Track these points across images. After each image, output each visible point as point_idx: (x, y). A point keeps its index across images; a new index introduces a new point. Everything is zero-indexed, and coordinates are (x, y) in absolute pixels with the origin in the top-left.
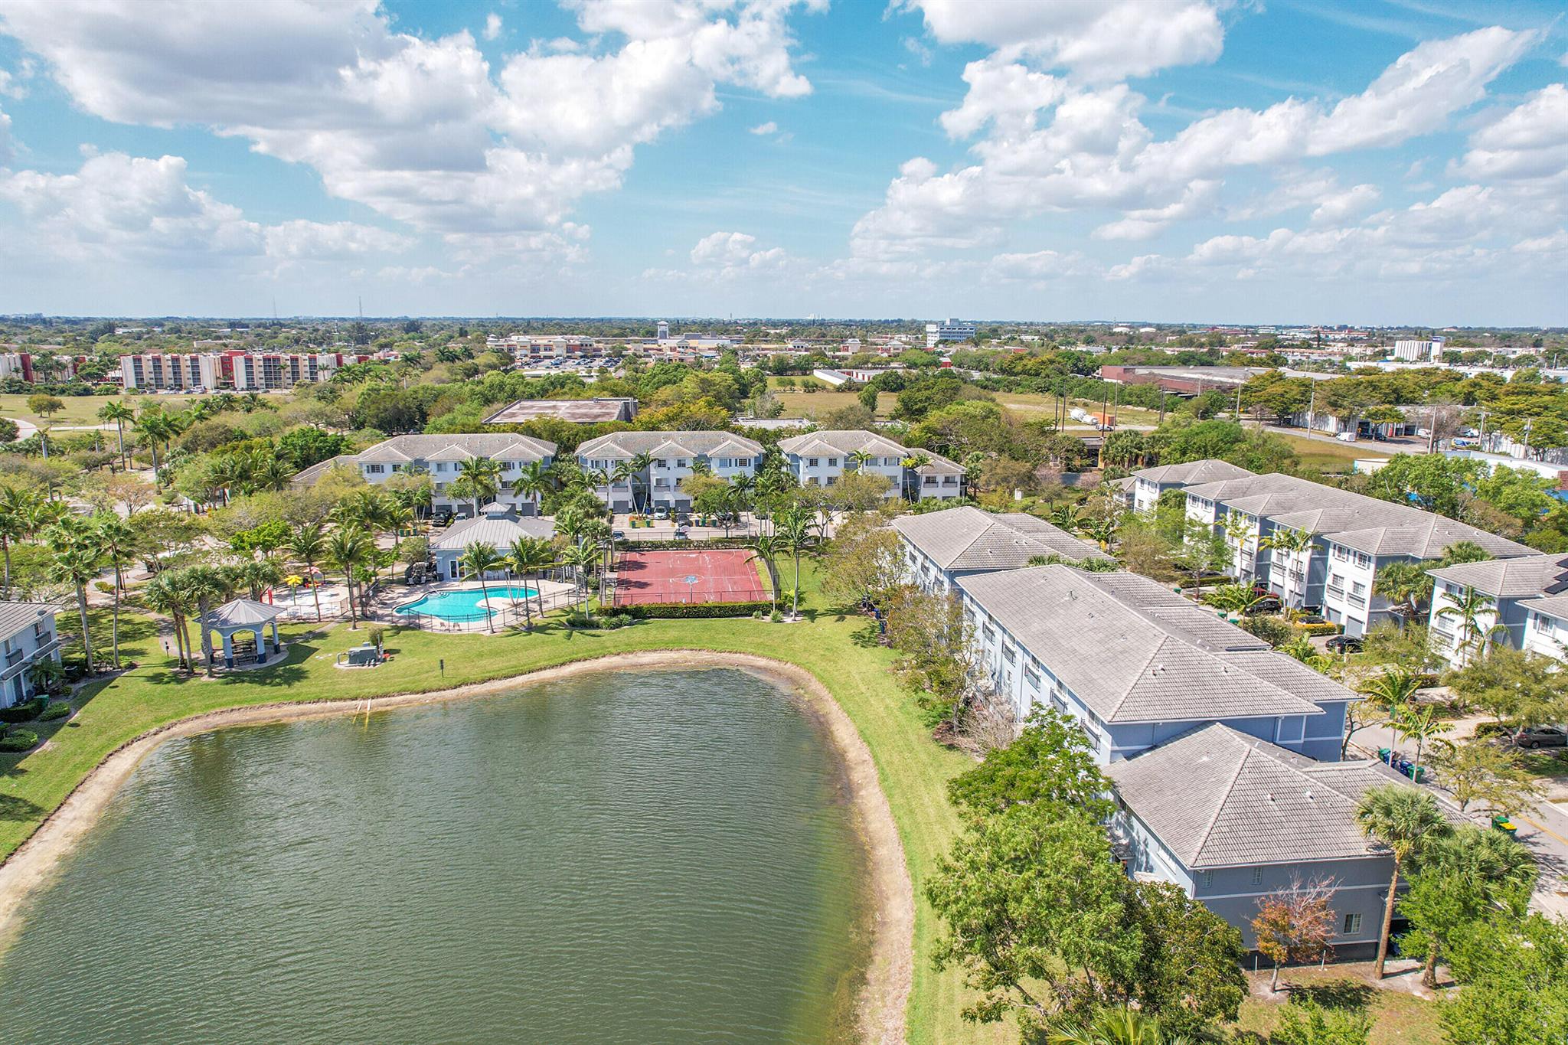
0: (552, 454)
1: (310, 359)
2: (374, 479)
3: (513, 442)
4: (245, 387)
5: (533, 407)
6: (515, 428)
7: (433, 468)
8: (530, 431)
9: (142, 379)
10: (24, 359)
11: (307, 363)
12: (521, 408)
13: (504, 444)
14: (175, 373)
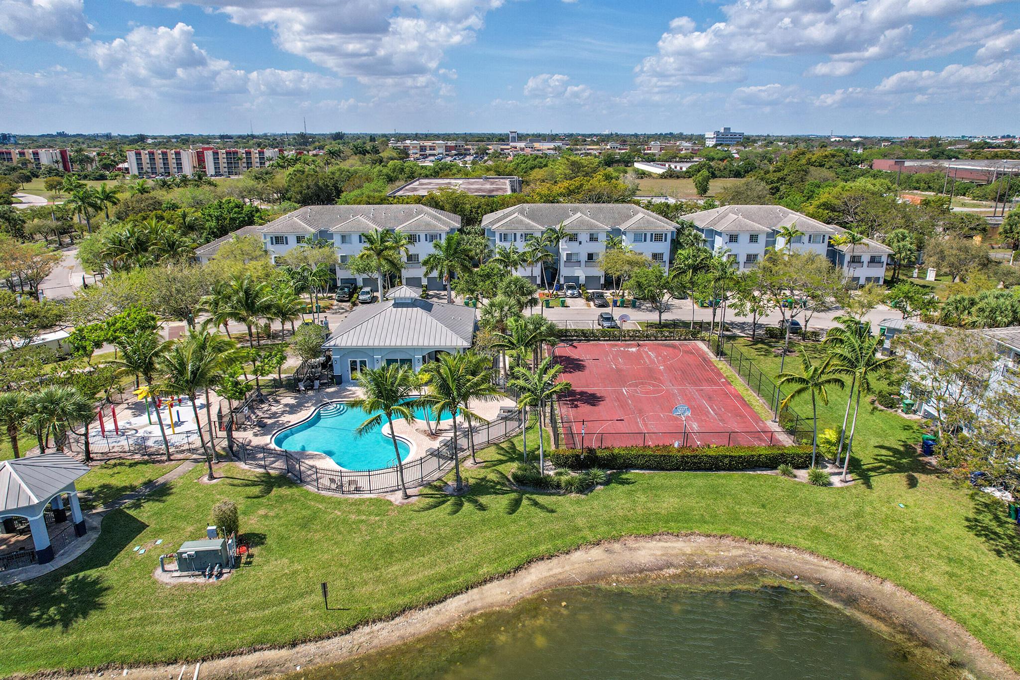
0: (459, 226)
1: (260, 153)
2: (276, 250)
3: (418, 213)
4: (213, 173)
5: (430, 183)
6: (419, 200)
7: (337, 240)
8: (434, 203)
9: (142, 168)
10: (63, 154)
11: (257, 155)
12: (420, 184)
13: (409, 215)
14: (164, 164)
